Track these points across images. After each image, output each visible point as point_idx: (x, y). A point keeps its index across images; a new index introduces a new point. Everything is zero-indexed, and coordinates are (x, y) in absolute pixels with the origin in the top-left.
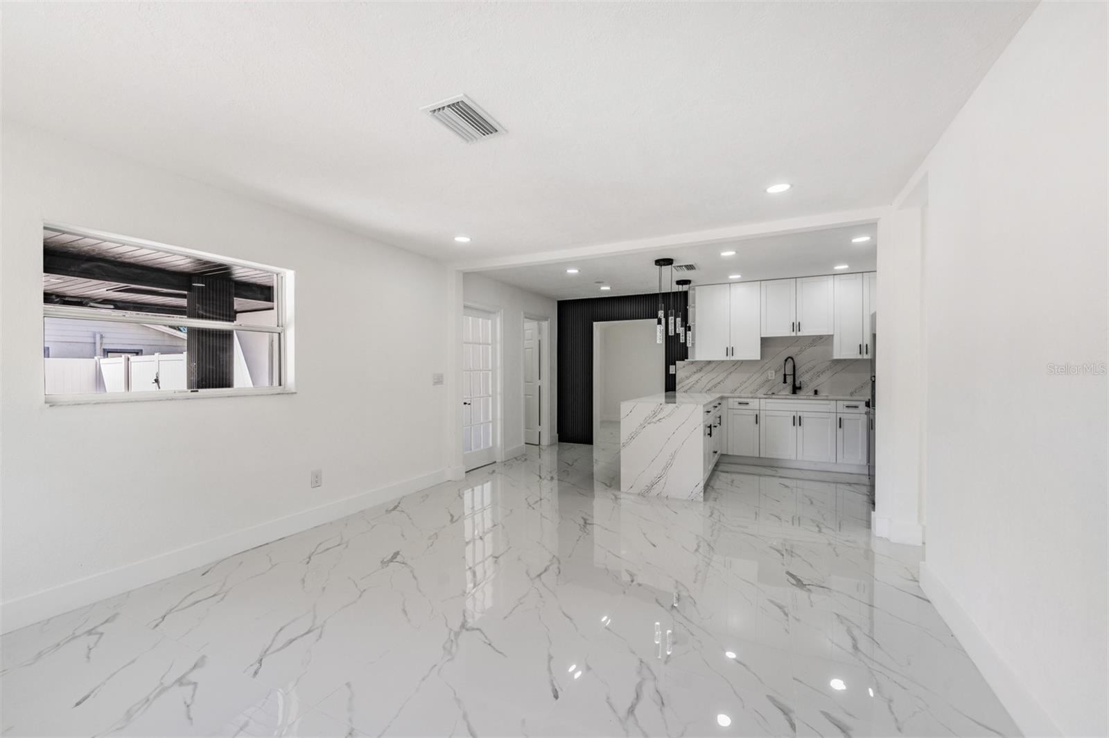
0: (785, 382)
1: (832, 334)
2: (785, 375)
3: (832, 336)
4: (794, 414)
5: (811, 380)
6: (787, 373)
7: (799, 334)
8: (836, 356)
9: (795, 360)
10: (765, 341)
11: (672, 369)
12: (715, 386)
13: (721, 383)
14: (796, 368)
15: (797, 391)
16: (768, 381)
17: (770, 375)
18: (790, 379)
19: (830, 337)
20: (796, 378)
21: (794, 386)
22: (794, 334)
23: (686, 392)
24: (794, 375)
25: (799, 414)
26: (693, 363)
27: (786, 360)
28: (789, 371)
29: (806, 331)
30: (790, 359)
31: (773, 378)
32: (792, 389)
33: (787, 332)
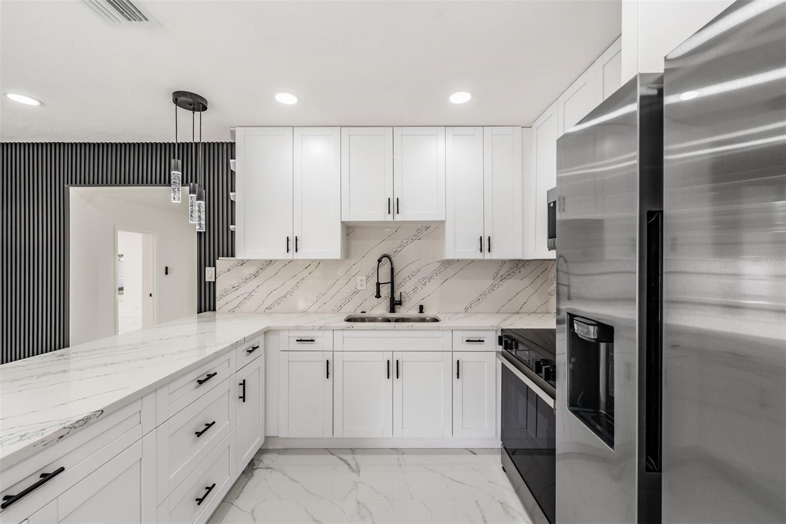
0: (378, 296)
1: (442, 218)
2: (378, 284)
3: (443, 223)
4: (388, 356)
5: (415, 290)
6: (380, 282)
7: (398, 218)
8: (449, 255)
9: (393, 259)
10: (349, 230)
11: (209, 273)
12: (278, 301)
13: (288, 296)
14: (396, 272)
15: (397, 307)
16: (356, 292)
17: (359, 283)
18: (385, 290)
19: (440, 225)
20: (395, 288)
21: (392, 298)
22: (389, 218)
23: (232, 311)
24: (392, 283)
25: (397, 356)
26: (243, 263)
27: (380, 261)
28: (385, 277)
29: (408, 214)
30: (384, 259)
31: (364, 288)
32: (389, 304)
33: (379, 214)
